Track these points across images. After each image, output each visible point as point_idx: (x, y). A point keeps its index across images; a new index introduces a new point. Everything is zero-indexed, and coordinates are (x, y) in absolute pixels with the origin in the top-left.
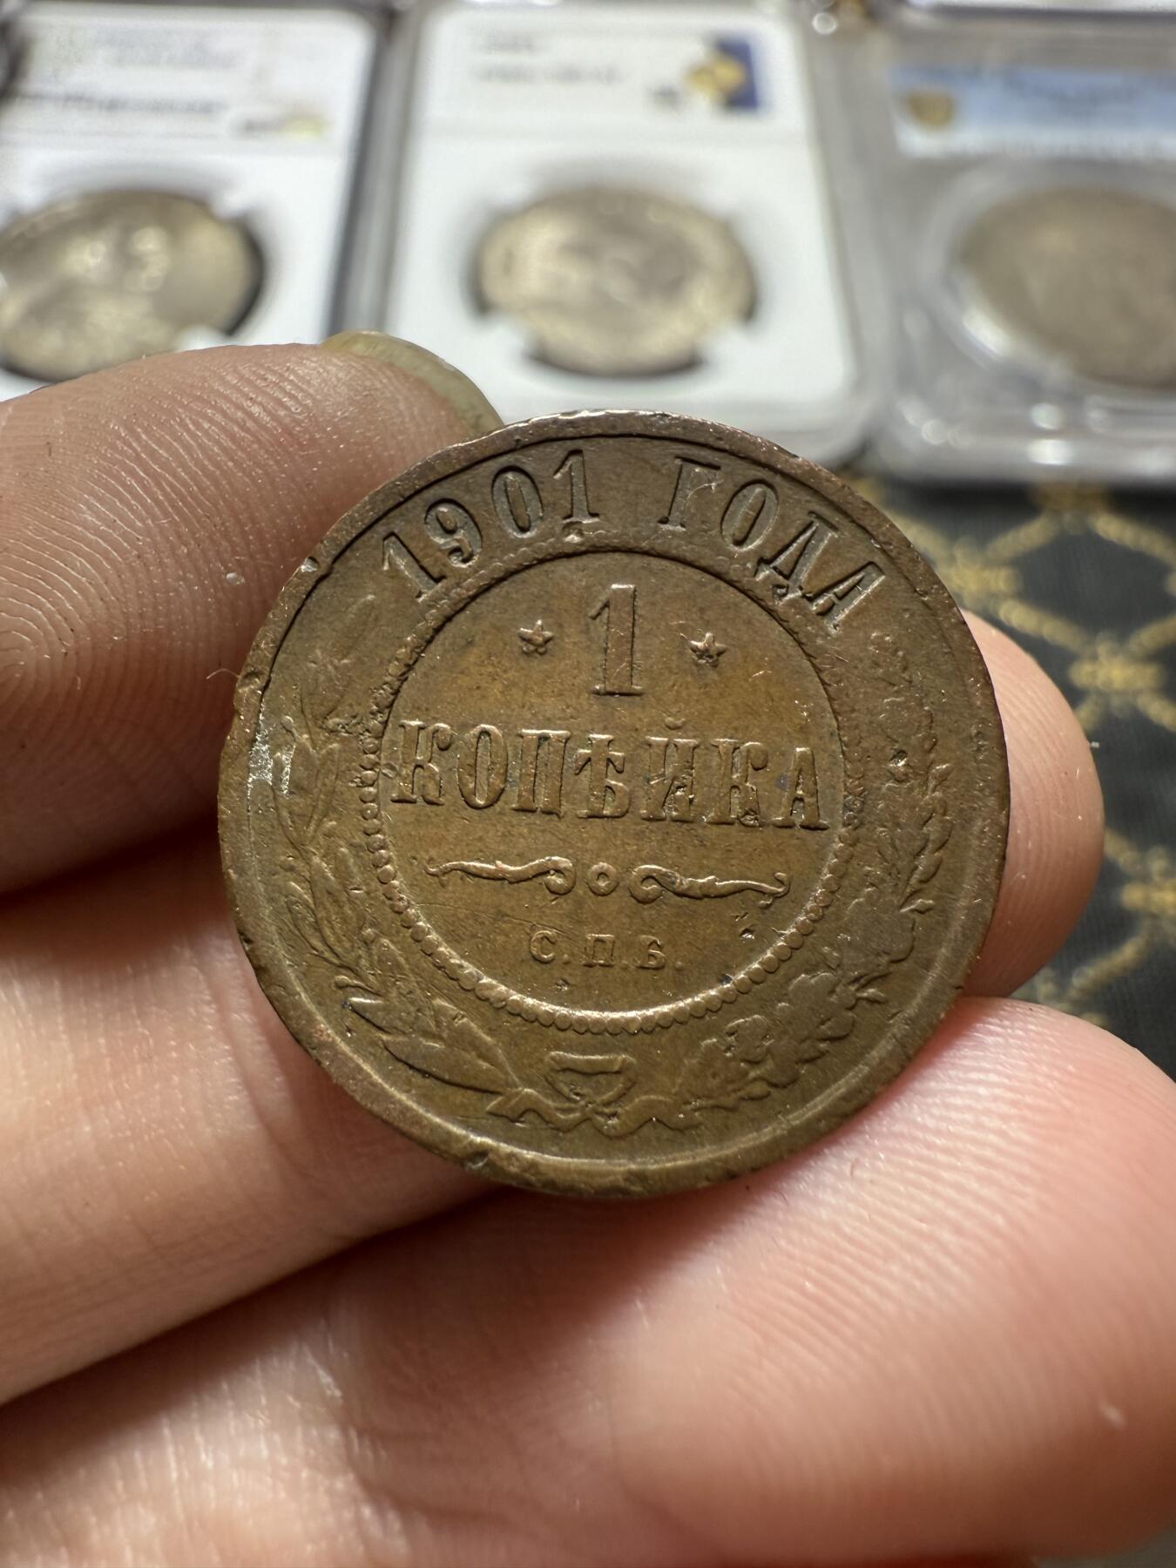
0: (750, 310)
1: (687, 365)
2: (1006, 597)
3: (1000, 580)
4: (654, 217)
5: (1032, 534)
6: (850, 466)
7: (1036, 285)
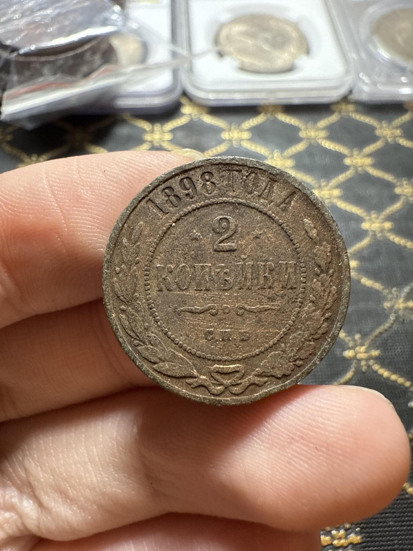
0: (308, 52)
1: (290, 69)
2: (400, 137)
3: (398, 132)
4: (273, 23)
5: (406, 118)
6: (345, 99)
7: (400, 40)
